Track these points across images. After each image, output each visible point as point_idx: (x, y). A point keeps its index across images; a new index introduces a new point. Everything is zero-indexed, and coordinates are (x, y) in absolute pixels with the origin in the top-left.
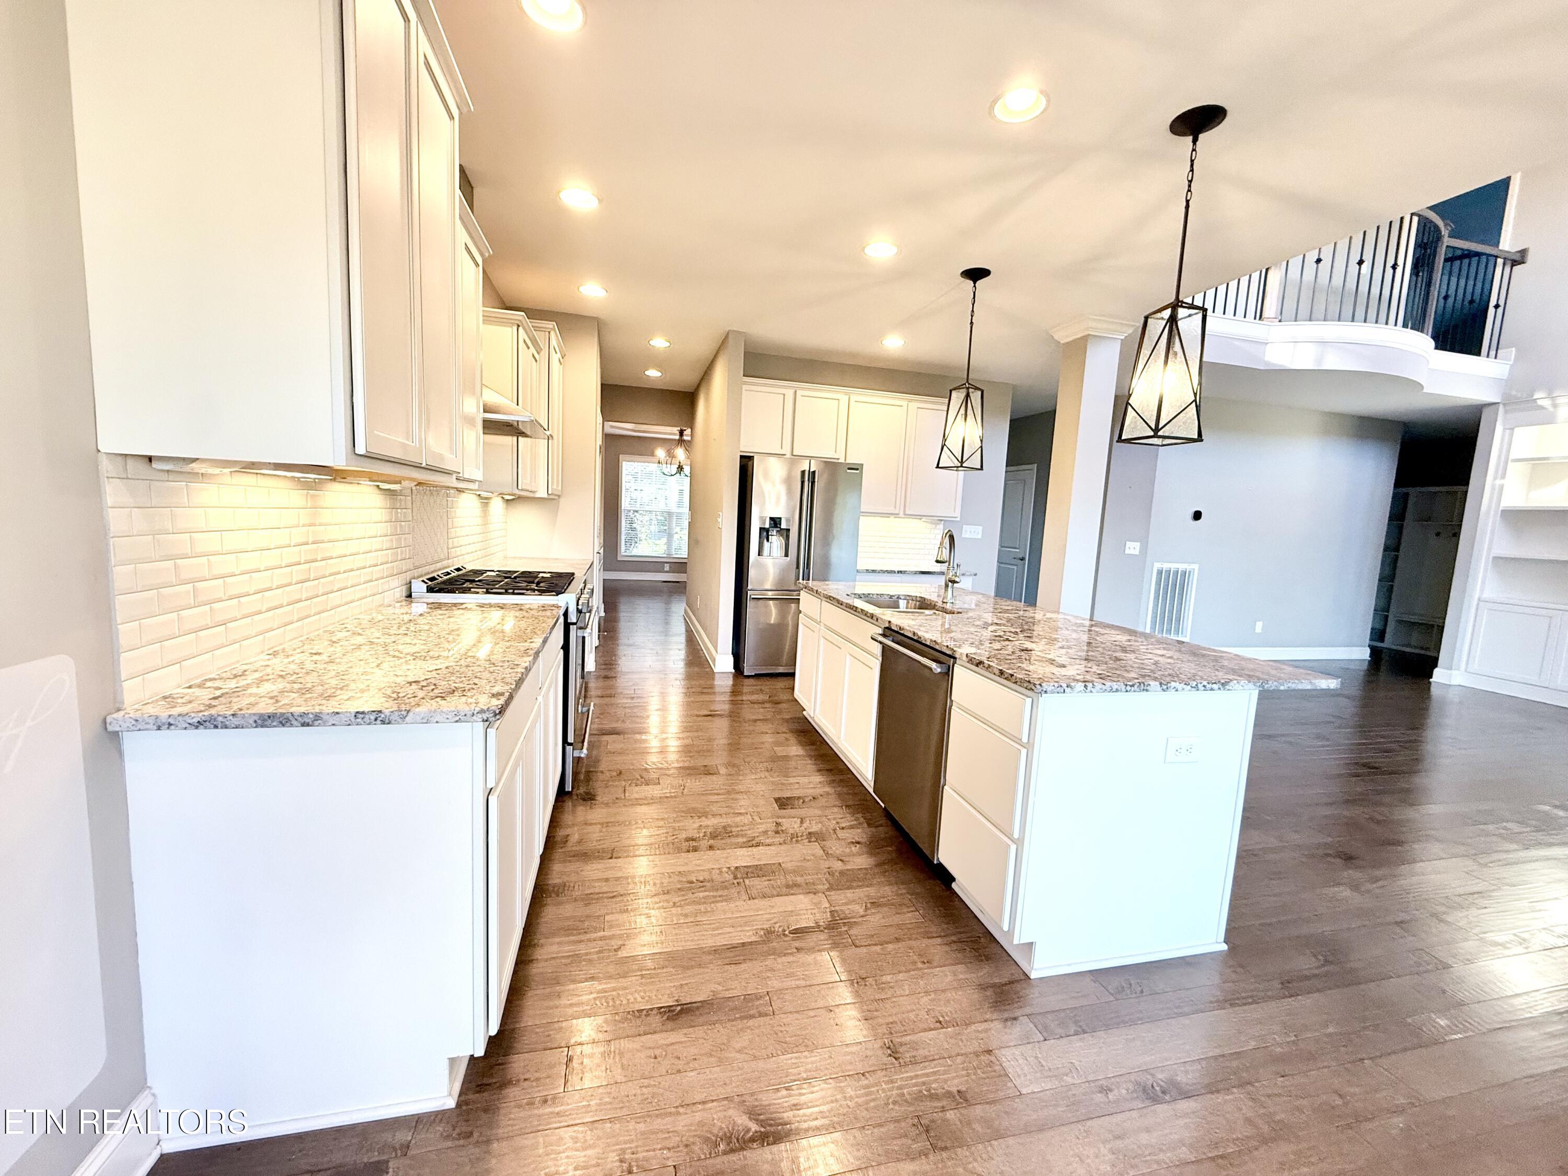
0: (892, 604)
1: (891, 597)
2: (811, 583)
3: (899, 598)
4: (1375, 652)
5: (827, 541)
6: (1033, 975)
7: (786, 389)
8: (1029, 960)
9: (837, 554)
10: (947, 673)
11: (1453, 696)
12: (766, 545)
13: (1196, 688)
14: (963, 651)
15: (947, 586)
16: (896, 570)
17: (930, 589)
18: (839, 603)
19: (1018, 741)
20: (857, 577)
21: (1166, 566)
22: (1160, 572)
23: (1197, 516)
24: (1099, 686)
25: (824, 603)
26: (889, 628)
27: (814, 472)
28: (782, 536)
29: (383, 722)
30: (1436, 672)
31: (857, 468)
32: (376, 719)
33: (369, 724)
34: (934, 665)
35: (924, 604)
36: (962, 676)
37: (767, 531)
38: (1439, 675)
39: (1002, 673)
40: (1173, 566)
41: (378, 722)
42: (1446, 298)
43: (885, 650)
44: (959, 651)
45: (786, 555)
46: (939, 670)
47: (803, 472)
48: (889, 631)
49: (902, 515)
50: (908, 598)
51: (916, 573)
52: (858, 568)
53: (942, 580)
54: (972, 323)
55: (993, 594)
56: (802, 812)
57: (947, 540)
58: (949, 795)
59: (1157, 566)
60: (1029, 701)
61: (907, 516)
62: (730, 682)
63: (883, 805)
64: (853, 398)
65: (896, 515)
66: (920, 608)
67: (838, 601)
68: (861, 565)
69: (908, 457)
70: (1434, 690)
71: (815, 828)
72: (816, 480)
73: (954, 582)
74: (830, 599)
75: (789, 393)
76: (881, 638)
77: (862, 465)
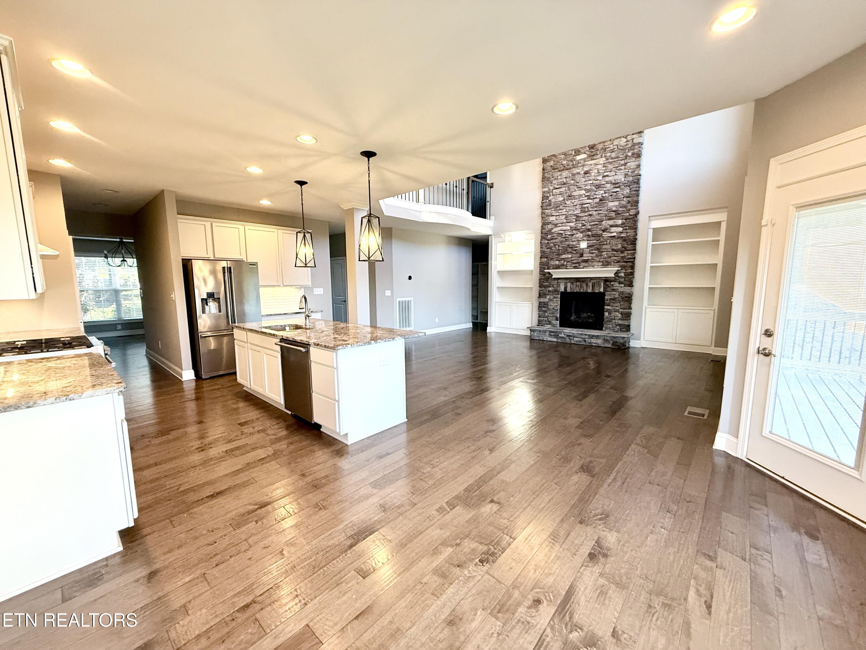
0: (283, 329)
1: (282, 326)
2: (236, 324)
3: (285, 326)
4: (474, 324)
5: (241, 302)
6: (349, 444)
7: (207, 223)
8: (347, 439)
9: (249, 308)
10: (308, 351)
11: (493, 335)
12: (207, 308)
13: (385, 341)
14: (312, 341)
15: (306, 318)
16: (283, 313)
17: (300, 320)
18: (257, 332)
19: (333, 367)
20: (262, 319)
21: (401, 299)
22: (399, 302)
23: (410, 278)
24: (356, 345)
25: (248, 333)
26: (282, 339)
27: (230, 268)
28: (216, 301)
29: (70, 400)
30: (488, 328)
31: (255, 264)
32: (66, 399)
33: (63, 401)
34: (302, 349)
35: (297, 327)
36: (313, 351)
37: (206, 300)
38: (489, 329)
39: (325, 346)
40: (404, 299)
41: (68, 400)
42: (474, 197)
43: (282, 347)
44: (311, 342)
45: (220, 311)
46: (304, 350)
47: (224, 268)
48: (282, 340)
49: (282, 285)
50: (290, 326)
51: (293, 313)
52: (262, 314)
53: (303, 316)
54: (302, 204)
55: (332, 320)
56: (254, 425)
57: (303, 300)
58: (314, 396)
59: (398, 299)
60: (335, 353)
61: (284, 286)
62: (194, 384)
63: (290, 413)
64: (247, 228)
65: (279, 286)
66: (296, 329)
67: (256, 331)
68: (263, 313)
69: (281, 259)
70: (488, 335)
71: (260, 428)
72: (232, 271)
73: (309, 316)
74: (251, 330)
75: (208, 225)
76: (279, 343)
77: (257, 263)
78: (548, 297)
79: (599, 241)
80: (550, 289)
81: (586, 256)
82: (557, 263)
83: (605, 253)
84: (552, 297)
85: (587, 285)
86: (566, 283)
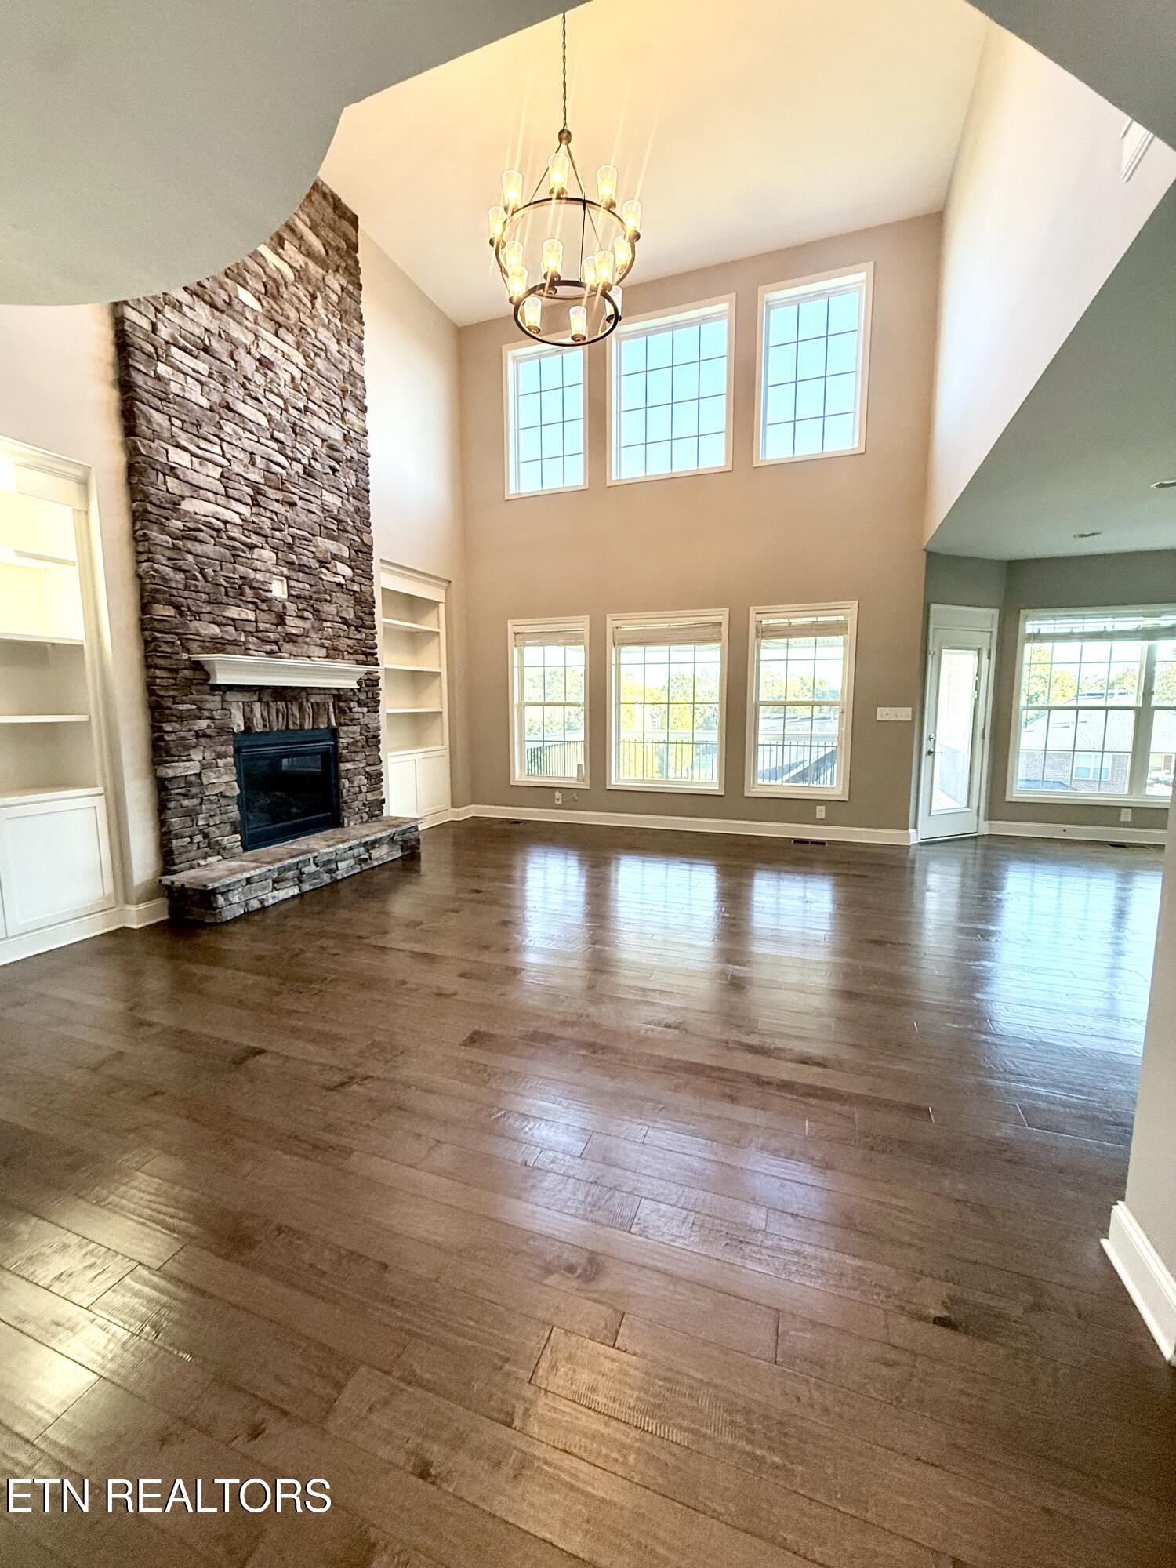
78: (197, 755)
79: (314, 589)
80: (203, 724)
81: (294, 625)
82: (215, 630)
83: (329, 624)
84: (209, 755)
85: (301, 709)
86: (249, 704)
